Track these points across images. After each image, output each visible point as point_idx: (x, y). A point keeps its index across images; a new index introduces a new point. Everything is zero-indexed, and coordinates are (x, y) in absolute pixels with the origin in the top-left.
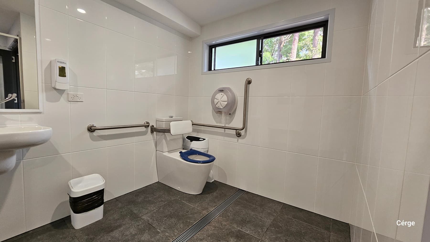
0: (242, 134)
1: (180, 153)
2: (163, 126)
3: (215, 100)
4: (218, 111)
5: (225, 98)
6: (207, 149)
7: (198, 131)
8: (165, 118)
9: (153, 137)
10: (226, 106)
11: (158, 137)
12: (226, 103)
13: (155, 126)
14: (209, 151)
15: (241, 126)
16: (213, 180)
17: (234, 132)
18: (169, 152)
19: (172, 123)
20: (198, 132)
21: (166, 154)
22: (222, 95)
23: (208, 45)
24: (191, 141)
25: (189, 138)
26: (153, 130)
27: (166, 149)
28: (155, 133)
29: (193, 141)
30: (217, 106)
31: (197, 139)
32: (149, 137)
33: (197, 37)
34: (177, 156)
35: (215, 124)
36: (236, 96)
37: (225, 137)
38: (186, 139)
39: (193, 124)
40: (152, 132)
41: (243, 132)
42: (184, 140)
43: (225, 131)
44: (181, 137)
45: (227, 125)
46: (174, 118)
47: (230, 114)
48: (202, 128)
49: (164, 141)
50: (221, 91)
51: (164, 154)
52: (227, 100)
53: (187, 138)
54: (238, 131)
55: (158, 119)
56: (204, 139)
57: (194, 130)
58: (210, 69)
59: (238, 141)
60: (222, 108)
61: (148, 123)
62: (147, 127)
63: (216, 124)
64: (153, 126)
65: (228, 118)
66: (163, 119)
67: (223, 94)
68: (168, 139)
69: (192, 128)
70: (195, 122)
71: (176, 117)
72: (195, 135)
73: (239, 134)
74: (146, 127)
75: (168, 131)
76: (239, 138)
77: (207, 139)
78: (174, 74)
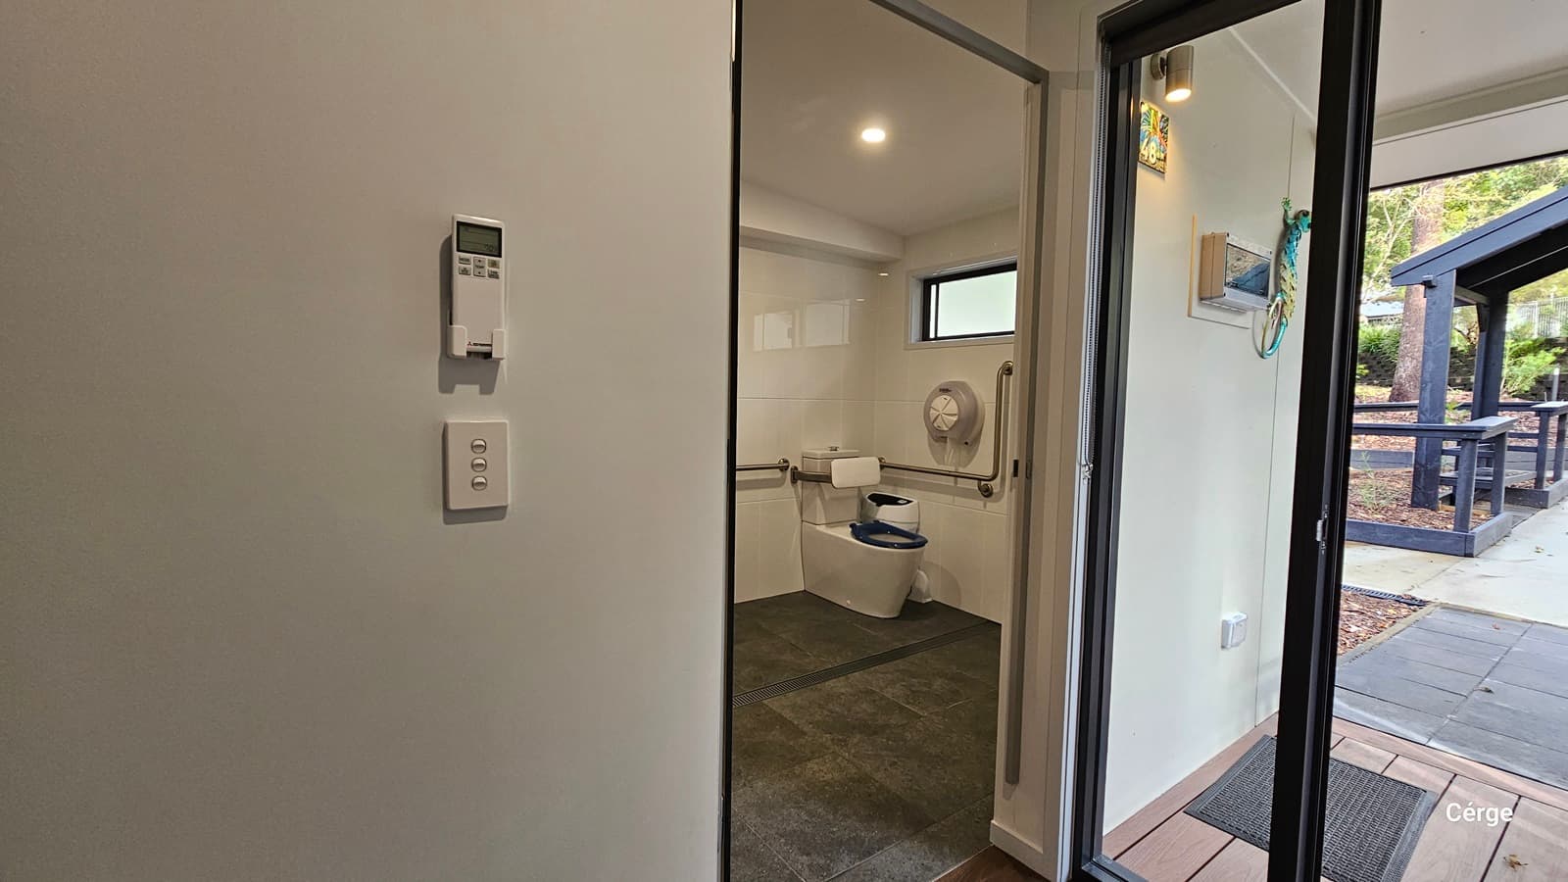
0: (994, 491)
1: (851, 526)
2: (818, 469)
3: (932, 411)
4: (938, 437)
5: (953, 407)
6: (916, 526)
7: (896, 483)
8: (820, 450)
9: (796, 492)
10: (953, 426)
11: (806, 492)
12: (955, 419)
13: (800, 469)
14: (921, 527)
15: (989, 472)
16: (929, 600)
17: (974, 485)
18: (828, 524)
19: (835, 463)
20: (895, 485)
21: (822, 529)
22: (946, 402)
23: (920, 280)
24: (879, 505)
25: (873, 497)
26: (797, 476)
27: (821, 518)
28: (799, 482)
29: (884, 506)
30: (935, 425)
31: (893, 501)
32: (788, 493)
33: (895, 261)
34: (845, 533)
35: (933, 465)
36: (979, 403)
37: (956, 498)
38: (867, 502)
39: (882, 467)
40: (794, 481)
41: (995, 485)
42: (862, 502)
43: (956, 483)
44: (856, 493)
45: (961, 470)
46: (839, 451)
47: (966, 443)
48: (906, 475)
49: (818, 501)
50: (945, 391)
51: (818, 527)
52: (956, 412)
53: (870, 497)
54: (983, 483)
55: (807, 453)
56: (909, 502)
57: (884, 481)
58: (925, 336)
59: (985, 506)
60: (946, 429)
61: (786, 461)
62: (783, 469)
63: (936, 464)
64: (796, 468)
65: (964, 453)
66: (816, 455)
67: (948, 398)
68: (827, 497)
69: (882, 476)
70: (888, 461)
71: (843, 448)
72: (888, 492)
73: (987, 490)
74: (781, 470)
75: (828, 479)
76: (988, 499)
77: (915, 501)
78: (841, 343)
